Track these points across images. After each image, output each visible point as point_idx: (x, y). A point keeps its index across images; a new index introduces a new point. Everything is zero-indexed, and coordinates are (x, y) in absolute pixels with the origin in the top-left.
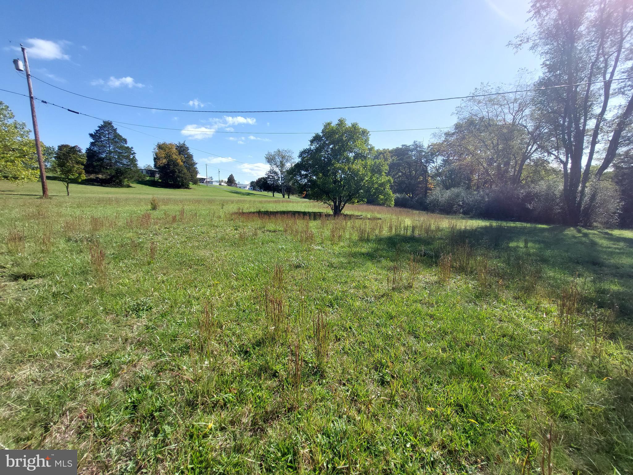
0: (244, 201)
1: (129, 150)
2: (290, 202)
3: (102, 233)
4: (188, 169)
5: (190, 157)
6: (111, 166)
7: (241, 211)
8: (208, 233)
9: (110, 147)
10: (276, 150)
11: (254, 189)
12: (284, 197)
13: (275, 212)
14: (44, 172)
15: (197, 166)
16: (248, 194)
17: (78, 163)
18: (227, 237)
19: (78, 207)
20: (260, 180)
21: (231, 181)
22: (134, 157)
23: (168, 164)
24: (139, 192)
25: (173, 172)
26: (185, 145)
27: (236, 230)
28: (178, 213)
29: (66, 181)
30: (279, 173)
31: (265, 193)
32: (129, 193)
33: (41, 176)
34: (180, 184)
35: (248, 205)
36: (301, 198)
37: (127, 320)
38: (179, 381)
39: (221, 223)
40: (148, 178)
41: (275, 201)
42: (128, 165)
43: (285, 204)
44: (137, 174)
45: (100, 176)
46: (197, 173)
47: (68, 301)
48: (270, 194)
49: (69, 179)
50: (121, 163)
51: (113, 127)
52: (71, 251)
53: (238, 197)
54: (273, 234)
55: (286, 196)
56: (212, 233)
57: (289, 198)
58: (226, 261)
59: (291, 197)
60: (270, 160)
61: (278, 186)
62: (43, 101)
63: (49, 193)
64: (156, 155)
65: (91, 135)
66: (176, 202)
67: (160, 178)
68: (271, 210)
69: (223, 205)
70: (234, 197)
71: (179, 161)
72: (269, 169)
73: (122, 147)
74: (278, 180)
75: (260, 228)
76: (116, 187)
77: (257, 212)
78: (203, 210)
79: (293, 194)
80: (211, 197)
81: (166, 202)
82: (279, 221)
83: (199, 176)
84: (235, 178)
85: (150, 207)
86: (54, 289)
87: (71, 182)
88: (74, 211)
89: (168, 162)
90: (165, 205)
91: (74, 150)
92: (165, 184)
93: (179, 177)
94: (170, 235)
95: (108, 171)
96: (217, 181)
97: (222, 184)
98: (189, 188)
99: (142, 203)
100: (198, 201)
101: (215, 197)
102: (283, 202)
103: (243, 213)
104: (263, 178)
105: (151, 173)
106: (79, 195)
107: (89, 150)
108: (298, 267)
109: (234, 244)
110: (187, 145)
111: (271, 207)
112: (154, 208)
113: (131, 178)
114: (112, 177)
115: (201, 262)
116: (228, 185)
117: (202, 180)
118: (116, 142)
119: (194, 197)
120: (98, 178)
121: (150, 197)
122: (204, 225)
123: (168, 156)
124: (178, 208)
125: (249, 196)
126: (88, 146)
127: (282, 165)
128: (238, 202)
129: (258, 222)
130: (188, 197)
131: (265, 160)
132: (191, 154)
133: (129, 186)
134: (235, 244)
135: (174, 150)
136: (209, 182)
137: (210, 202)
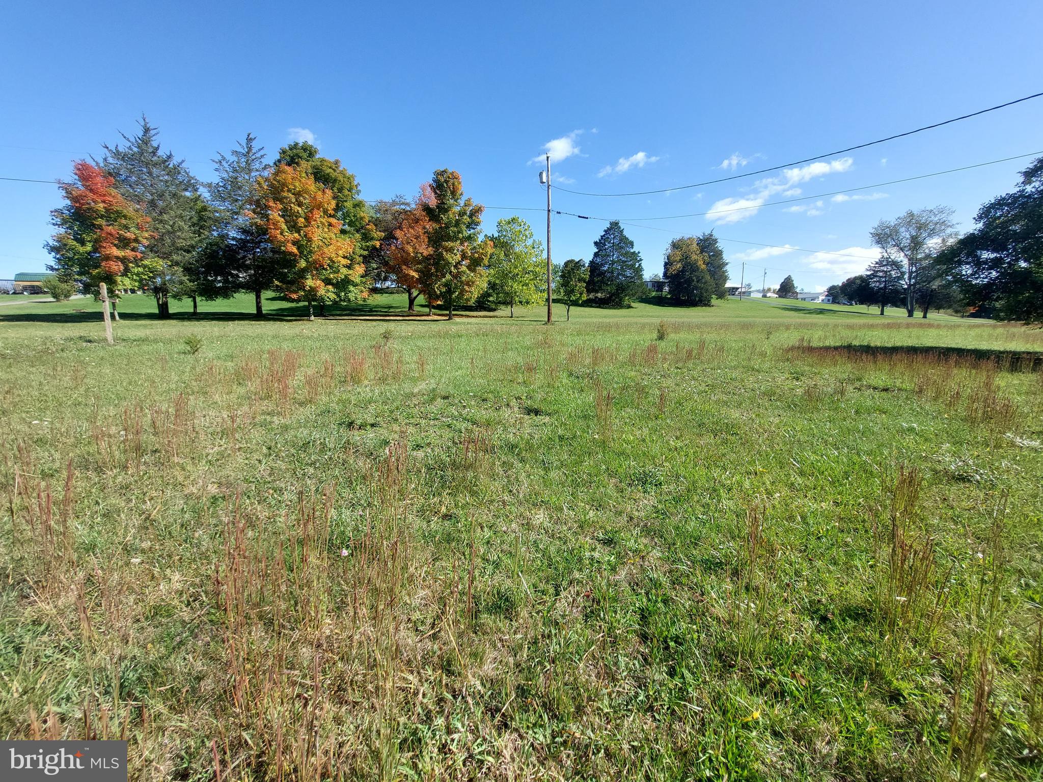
0: (813, 325)
1: (635, 255)
2: (930, 326)
3: (602, 368)
4: (713, 274)
5: (718, 254)
6: (612, 280)
7: (805, 344)
8: (743, 381)
9: (613, 255)
10: (903, 214)
11: (835, 301)
12: (911, 314)
13: (888, 349)
14: (551, 295)
15: (727, 268)
16: (821, 311)
17: (580, 280)
18: (778, 391)
19: (578, 335)
20: (850, 282)
21: (786, 289)
22: (640, 265)
23: (683, 271)
24: (640, 314)
25: (689, 281)
26: (711, 235)
27: (797, 379)
28: (694, 346)
29: (567, 304)
30: (905, 262)
31: (863, 308)
32: (629, 317)
33: (548, 300)
34: (697, 299)
35: (820, 333)
36: (963, 317)
37: (632, 491)
38: (703, 611)
39: (767, 365)
40: (654, 294)
41: (889, 324)
42: (632, 278)
43: (915, 331)
44: (641, 290)
45: (599, 295)
46: (725, 279)
47: (572, 448)
48: (875, 309)
49: (571, 301)
50: (624, 276)
51: (620, 227)
52: (573, 388)
53: (799, 317)
54: (884, 394)
55: (918, 314)
56: (750, 381)
57: (925, 317)
58: (778, 435)
59: (933, 315)
60: (882, 237)
61: (896, 292)
62: (558, 213)
63: (553, 319)
64: (668, 259)
65: (596, 243)
66: (690, 327)
67: (670, 292)
68: (879, 344)
69: (769, 333)
70: (789, 317)
71: (700, 263)
72: (880, 256)
73: (627, 253)
74: (901, 277)
75: (850, 381)
76: (615, 309)
77: (844, 347)
78: (733, 340)
79: (938, 308)
80: (746, 320)
81: (677, 328)
82: (900, 367)
83: (729, 284)
84: (796, 284)
85: (655, 335)
86: (560, 432)
87: (572, 305)
88: (574, 340)
89: (684, 267)
90: (675, 333)
91: (577, 265)
92: (676, 301)
93: (696, 288)
94: (683, 379)
95: (609, 288)
96: (758, 291)
97: (769, 295)
98: (709, 306)
99: (646, 331)
100: (725, 326)
101: (753, 319)
102: (908, 326)
103: (811, 350)
104: (861, 278)
105: (658, 285)
106: (578, 320)
107: (592, 262)
108: (962, 479)
109: (791, 406)
110: (716, 235)
111: (879, 338)
112: (661, 337)
113: (633, 295)
114: (612, 295)
115: (731, 428)
116: (780, 297)
117: (733, 290)
118: (622, 248)
119: (717, 320)
120: (596, 297)
121: (657, 321)
122: (735, 368)
123: (685, 258)
124: (694, 337)
125: (821, 316)
126: (591, 258)
127: (916, 243)
128: (798, 327)
129: (845, 369)
130: (707, 320)
131: (869, 239)
132: (720, 249)
133: (629, 307)
134: (795, 405)
135: (694, 246)
136: (744, 293)
137: (745, 327)
